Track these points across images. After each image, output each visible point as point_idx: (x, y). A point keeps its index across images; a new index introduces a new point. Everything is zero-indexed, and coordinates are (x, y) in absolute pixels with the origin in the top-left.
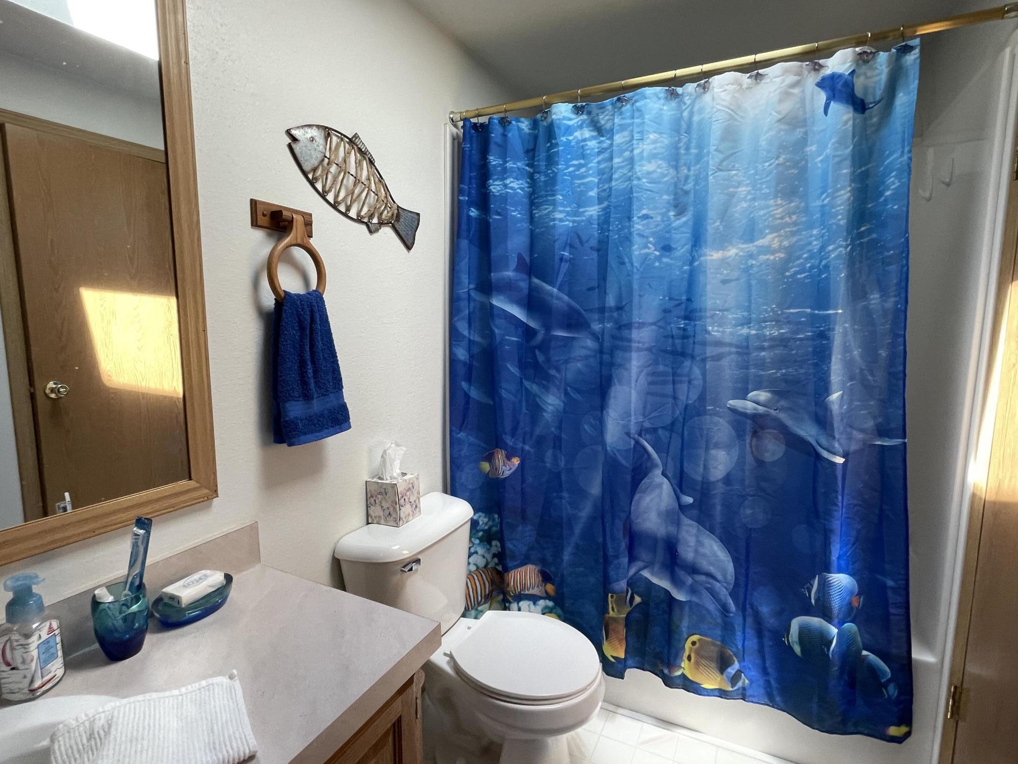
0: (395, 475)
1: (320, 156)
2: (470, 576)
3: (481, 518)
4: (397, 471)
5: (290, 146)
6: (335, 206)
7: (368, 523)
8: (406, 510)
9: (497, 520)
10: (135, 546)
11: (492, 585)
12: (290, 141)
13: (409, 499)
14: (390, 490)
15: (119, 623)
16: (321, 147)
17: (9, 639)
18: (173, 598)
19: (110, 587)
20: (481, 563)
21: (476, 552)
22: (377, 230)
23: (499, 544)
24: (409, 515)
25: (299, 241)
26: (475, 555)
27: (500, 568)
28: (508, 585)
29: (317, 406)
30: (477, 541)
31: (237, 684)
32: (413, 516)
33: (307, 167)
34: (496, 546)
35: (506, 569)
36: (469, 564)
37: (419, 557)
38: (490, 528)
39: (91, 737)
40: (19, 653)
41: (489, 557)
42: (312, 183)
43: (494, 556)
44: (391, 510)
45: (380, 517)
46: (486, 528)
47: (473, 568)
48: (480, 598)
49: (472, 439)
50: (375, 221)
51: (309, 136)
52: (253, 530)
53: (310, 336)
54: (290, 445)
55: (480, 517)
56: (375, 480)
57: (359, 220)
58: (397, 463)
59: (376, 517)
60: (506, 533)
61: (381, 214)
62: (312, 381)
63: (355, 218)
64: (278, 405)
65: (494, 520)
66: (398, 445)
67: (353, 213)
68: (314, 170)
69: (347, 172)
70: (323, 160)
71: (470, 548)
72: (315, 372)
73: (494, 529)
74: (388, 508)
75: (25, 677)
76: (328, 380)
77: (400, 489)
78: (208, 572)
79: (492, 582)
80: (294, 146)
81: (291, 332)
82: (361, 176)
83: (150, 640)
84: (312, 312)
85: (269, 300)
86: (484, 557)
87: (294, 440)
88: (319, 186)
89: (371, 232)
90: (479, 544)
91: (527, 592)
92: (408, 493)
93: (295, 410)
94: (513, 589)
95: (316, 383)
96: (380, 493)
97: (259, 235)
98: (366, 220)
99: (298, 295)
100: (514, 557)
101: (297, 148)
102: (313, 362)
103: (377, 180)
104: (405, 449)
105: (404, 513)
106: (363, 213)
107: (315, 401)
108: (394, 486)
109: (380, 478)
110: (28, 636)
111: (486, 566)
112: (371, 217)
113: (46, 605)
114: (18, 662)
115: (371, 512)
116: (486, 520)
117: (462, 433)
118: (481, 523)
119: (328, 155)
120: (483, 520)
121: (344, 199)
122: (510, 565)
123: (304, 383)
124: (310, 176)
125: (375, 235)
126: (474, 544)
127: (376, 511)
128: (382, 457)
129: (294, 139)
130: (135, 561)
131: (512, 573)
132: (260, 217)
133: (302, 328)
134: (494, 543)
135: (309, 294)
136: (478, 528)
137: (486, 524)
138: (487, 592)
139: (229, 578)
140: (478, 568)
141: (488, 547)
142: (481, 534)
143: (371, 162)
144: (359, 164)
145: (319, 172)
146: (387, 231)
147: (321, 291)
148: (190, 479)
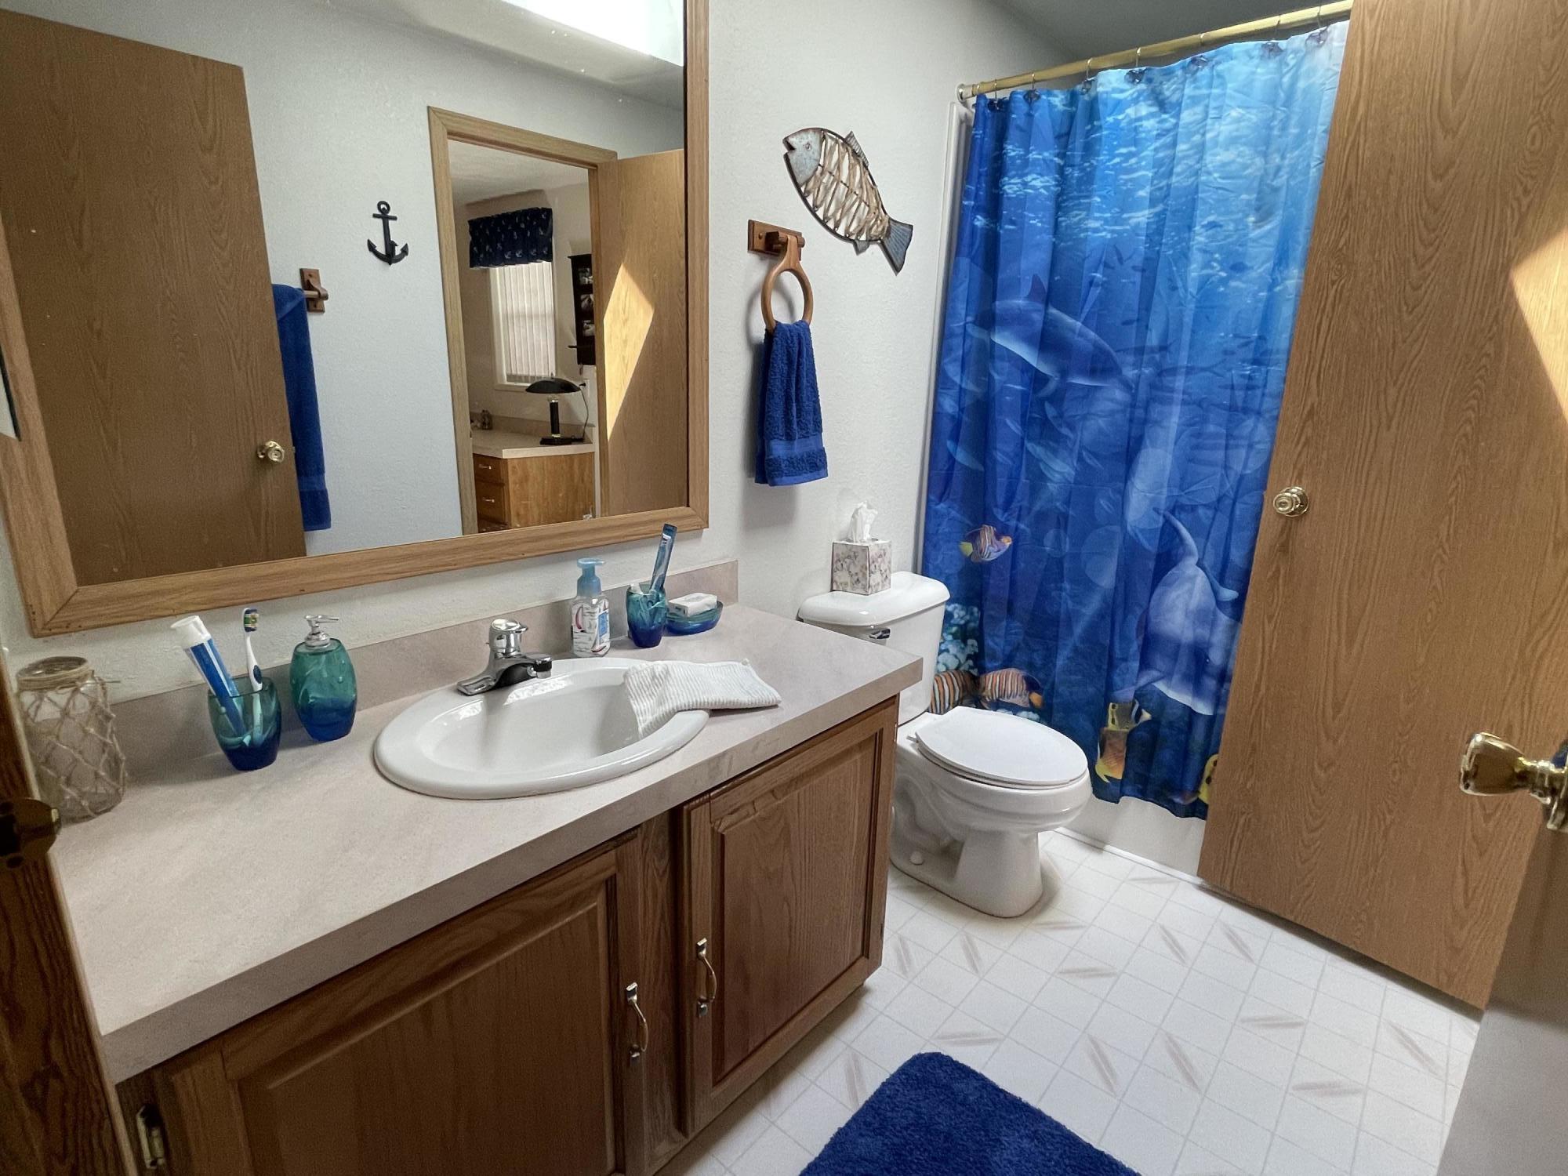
0: (865, 539)
1: (815, 164)
2: (937, 678)
3: (957, 611)
4: (867, 536)
5: (786, 157)
6: (823, 223)
7: (832, 590)
8: (876, 578)
9: (976, 614)
10: (662, 549)
11: (963, 691)
12: (786, 151)
13: (880, 566)
14: (860, 555)
15: (646, 617)
16: (816, 154)
17: (582, 607)
18: (679, 608)
19: (641, 585)
20: (953, 664)
21: (947, 651)
22: (864, 250)
23: (976, 644)
24: (878, 584)
25: (792, 266)
26: (945, 653)
27: (975, 672)
28: (984, 688)
29: (798, 448)
30: (950, 637)
31: (751, 669)
32: (883, 586)
33: (800, 180)
34: (972, 645)
35: (983, 671)
36: (938, 662)
37: (889, 628)
38: (967, 622)
39: (654, 677)
40: (587, 619)
41: (962, 658)
42: (804, 199)
43: (969, 657)
44: (860, 576)
45: (846, 584)
46: (962, 622)
47: (942, 668)
48: (947, 705)
49: (953, 513)
50: (863, 238)
51: (804, 142)
52: (734, 566)
53: (797, 371)
54: (773, 484)
55: (955, 608)
56: (843, 542)
57: (846, 239)
58: (867, 527)
59: (841, 584)
60: (987, 630)
61: (871, 229)
62: (795, 420)
63: (843, 235)
64: (763, 442)
65: (972, 614)
66: (869, 507)
67: (841, 231)
68: (807, 182)
69: (839, 181)
70: (817, 169)
71: (940, 644)
72: (799, 411)
73: (972, 625)
74: (857, 574)
75: (590, 639)
76: (809, 421)
77: (873, 552)
78: (702, 595)
79: (964, 688)
80: (790, 156)
81: (780, 364)
82: (853, 184)
83: (664, 639)
84: (800, 343)
85: (759, 331)
86: (956, 657)
87: (777, 480)
88: (810, 200)
89: (858, 251)
90: (951, 641)
91: (1006, 700)
92: (879, 560)
93: (779, 449)
94: (990, 694)
95: (798, 422)
96: (849, 557)
97: (753, 258)
98: (853, 238)
99: (787, 326)
100: (994, 658)
101: (793, 158)
102: (798, 400)
103: (869, 187)
104: (877, 513)
105: (874, 580)
106: (851, 230)
107: (796, 442)
108: (865, 549)
109: (849, 541)
110: (594, 606)
111: (957, 669)
112: (860, 233)
113: (603, 590)
114: (586, 627)
115: (836, 578)
116: (962, 613)
117: (942, 505)
118: (956, 616)
119: (821, 163)
120: (958, 613)
121: (834, 215)
122: (988, 665)
123: (788, 422)
124: (803, 189)
125: (862, 255)
126: (945, 640)
127: (842, 577)
128: (853, 517)
129: (791, 148)
130: (660, 564)
131: (990, 676)
132: (756, 239)
133: (790, 362)
134: (970, 642)
135: (797, 324)
136: (952, 622)
137: (962, 618)
138: (957, 699)
139: (720, 605)
140: (947, 669)
141: (963, 646)
142: (954, 629)
143: (865, 166)
144: (851, 168)
145: (811, 184)
146: (875, 250)
147: (807, 321)
148: (688, 506)
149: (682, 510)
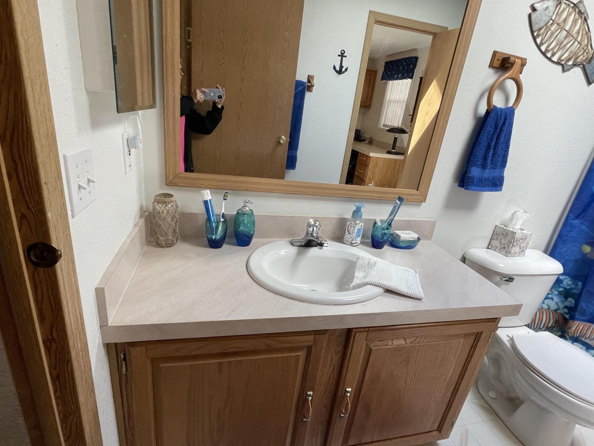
0: (516, 227)
1: (547, 19)
2: (541, 311)
3: (566, 280)
4: (518, 227)
5: (530, 16)
6: (544, 54)
7: (488, 248)
8: (516, 249)
9: (579, 286)
10: (395, 207)
11: (556, 323)
12: (530, 11)
13: (520, 244)
14: (510, 236)
15: (380, 235)
16: (551, 13)
17: (351, 223)
18: (397, 235)
19: (381, 221)
20: (553, 306)
21: (552, 299)
22: (569, 70)
23: (573, 302)
24: (516, 253)
25: (514, 76)
26: (550, 300)
27: (567, 316)
28: (570, 328)
29: (487, 173)
30: (556, 293)
31: (417, 275)
32: (519, 255)
33: (535, 28)
34: (571, 302)
35: (573, 318)
36: (543, 303)
37: (514, 277)
38: (571, 289)
39: (369, 264)
40: (352, 228)
41: (561, 306)
42: (535, 39)
43: (566, 307)
44: (506, 246)
45: (497, 247)
46: (568, 287)
47: (545, 307)
48: (542, 326)
49: (584, 227)
50: (570, 63)
51: (545, 6)
52: (434, 224)
53: (499, 134)
54: (466, 189)
55: (566, 279)
56: (502, 226)
57: (558, 63)
58: (520, 222)
59: (494, 246)
60: (584, 295)
61: (578, 58)
62: (490, 158)
63: (556, 61)
64: (468, 166)
65: (577, 285)
66: (525, 212)
67: (555, 59)
68: (540, 30)
69: (563, 29)
70: (549, 22)
71: (548, 294)
72: (494, 155)
73: (575, 291)
74: (504, 244)
75: (351, 238)
76: (499, 161)
77: (517, 236)
78: (412, 232)
79: (556, 322)
80: (532, 14)
81: (489, 127)
82: (573, 31)
83: (386, 247)
84: (505, 119)
85: (483, 109)
86: (557, 304)
87: (469, 187)
88: (539, 41)
89: (564, 71)
90: (557, 295)
91: (583, 340)
92: (521, 241)
93: (475, 172)
94: (573, 332)
95: (491, 160)
96: (503, 234)
97: (491, 71)
98: (563, 63)
99: (501, 109)
100: (583, 313)
102: (494, 149)
103: (584, 33)
104: (529, 216)
105: (514, 250)
106: (563, 58)
107: (487, 171)
108: (514, 233)
109: (506, 226)
110: (356, 224)
111: (556, 310)
112: (569, 60)
113: (362, 218)
114: (351, 232)
115: (492, 243)
116: (570, 283)
117: (576, 221)
118: (565, 283)
119: (553, 18)
120: (567, 282)
121: (553, 49)
122: (577, 316)
123: (485, 158)
124: (535, 34)
125: (566, 73)
126: (552, 293)
127: (496, 243)
128: (512, 215)
129: (534, 9)
130: (392, 214)
131: (577, 323)
132: (496, 61)
133: (496, 128)
134: (570, 299)
135: (507, 108)
136: (561, 285)
137: (569, 285)
138: (550, 325)
139: (419, 239)
140: (549, 308)
141: (564, 300)
142: (561, 289)
143: (586, 20)
144: (575, 22)
145: (542, 31)
146: (578, 72)
147: (515, 107)
148: (417, 190)
149: (414, 191)
